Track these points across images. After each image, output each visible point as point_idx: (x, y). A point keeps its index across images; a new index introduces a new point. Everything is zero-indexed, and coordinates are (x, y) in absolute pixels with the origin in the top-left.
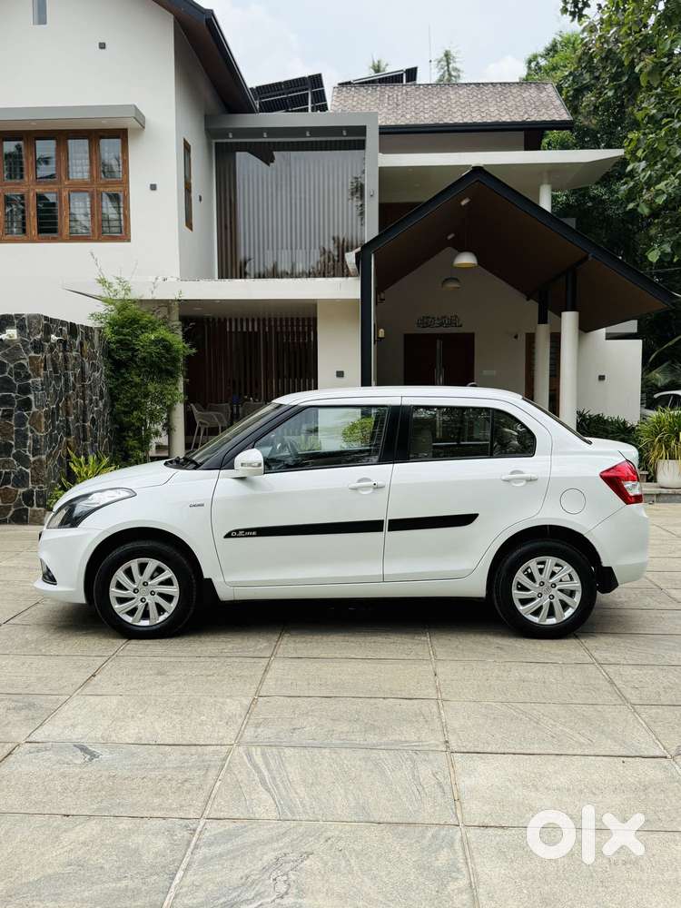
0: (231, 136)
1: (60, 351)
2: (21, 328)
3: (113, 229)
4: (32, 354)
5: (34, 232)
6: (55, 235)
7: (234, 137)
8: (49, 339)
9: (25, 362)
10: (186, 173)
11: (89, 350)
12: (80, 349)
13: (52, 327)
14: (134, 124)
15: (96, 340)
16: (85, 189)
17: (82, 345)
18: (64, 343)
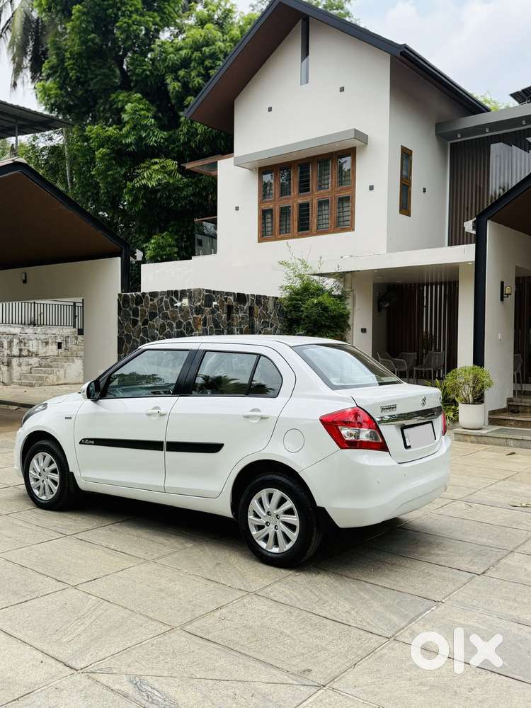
0: (459, 136)
1: (223, 314)
2: (190, 298)
3: (343, 223)
4: (195, 316)
5: (296, 231)
6: (307, 232)
7: (463, 136)
8: (210, 306)
9: (191, 321)
10: (404, 173)
11: (261, 311)
12: (248, 312)
13: (214, 296)
14: (357, 143)
15: (271, 305)
16: (327, 197)
17: (251, 309)
18: (230, 308)
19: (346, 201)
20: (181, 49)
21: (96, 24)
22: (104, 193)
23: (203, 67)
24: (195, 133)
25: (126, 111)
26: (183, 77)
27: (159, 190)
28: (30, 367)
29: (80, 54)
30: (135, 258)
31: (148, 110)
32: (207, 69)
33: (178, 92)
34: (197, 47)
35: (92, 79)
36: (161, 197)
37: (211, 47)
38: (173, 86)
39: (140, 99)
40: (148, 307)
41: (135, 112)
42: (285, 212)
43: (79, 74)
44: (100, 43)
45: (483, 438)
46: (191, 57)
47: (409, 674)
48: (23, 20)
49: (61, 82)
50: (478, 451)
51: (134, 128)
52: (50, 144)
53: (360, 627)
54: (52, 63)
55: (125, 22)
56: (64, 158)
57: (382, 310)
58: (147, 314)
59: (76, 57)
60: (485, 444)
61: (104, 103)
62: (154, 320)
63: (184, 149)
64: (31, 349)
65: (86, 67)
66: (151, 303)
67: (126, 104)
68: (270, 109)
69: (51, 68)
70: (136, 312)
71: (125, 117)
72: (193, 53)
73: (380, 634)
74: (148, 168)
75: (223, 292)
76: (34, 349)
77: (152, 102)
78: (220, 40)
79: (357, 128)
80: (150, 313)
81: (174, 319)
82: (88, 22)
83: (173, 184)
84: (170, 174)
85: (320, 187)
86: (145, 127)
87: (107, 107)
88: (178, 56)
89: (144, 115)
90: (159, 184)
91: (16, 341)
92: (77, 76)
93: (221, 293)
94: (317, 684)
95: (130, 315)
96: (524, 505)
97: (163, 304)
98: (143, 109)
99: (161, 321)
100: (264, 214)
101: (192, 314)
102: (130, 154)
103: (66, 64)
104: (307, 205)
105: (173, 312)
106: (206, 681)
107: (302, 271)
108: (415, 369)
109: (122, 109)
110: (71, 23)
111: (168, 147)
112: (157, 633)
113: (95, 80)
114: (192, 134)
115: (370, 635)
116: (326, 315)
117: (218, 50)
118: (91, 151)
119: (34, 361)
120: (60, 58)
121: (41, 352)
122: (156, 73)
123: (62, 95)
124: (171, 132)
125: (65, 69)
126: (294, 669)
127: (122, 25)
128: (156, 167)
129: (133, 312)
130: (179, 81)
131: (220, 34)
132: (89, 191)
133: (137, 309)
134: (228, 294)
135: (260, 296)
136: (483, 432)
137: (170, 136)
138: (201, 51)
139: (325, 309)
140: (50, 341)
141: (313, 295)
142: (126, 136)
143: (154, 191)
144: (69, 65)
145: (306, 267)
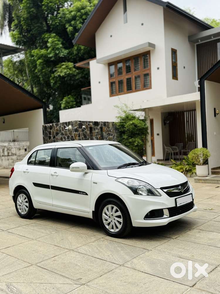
0: (200, 41)
1: (88, 131)
2: (72, 125)
3: (146, 86)
5: (126, 90)
6: (131, 91)
7: (201, 41)
8: (81, 128)
9: (73, 135)
10: (174, 60)
11: (106, 129)
12: (100, 129)
13: (83, 124)
14: (150, 49)
15: (111, 125)
16: (139, 74)
17: (101, 128)
18: (91, 128)
19: (147, 75)
20: (72, 11)
21: (34, 4)
22: (42, 80)
23: (82, 19)
24: (80, 50)
25: (49, 42)
26: (74, 24)
27: (65, 77)
28: (13, 160)
29: (27, 18)
30: (49, 108)
31: (59, 41)
32: (84, 20)
33: (71, 31)
34: (78, 10)
35: (33, 29)
36: (67, 80)
37: (85, 10)
38: (70, 29)
39: (55, 36)
40: (55, 130)
41: (53, 42)
42: (121, 82)
43: (27, 27)
44: (36, 12)
45: (207, 181)
46: (76, 15)
47: (122, 278)
48: (3, 5)
49: (20, 31)
50: (203, 187)
51: (53, 49)
52: (18, 59)
53: (111, 261)
54: (15, 23)
55: (46, 2)
56: (25, 65)
57: (166, 124)
58: (55, 133)
59: (25, 19)
60: (208, 183)
61: (40, 39)
62: (58, 136)
63: (76, 57)
64: (13, 152)
65: (30, 23)
66: (56, 128)
67: (49, 39)
68: (111, 36)
69: (15, 25)
70: (50, 133)
71: (49, 45)
72: (77, 13)
73: (118, 263)
74: (60, 67)
75: (87, 121)
76: (14, 152)
77: (60, 37)
78: (88, 6)
79: (150, 42)
80: (56, 133)
81: (66, 135)
82: (30, 3)
83: (72, 74)
84: (70, 69)
85: (135, 70)
86: (58, 49)
87: (41, 41)
88: (70, 15)
89: (57, 43)
90: (66, 74)
91: (6, 149)
92: (27, 28)
93: (86, 122)
94: (81, 284)
95: (48, 134)
96: (210, 209)
97: (61, 128)
98: (56, 41)
99: (61, 136)
100: (112, 84)
101: (74, 132)
102: (52, 61)
103: (21, 23)
104: (130, 78)
105: (66, 132)
106: (37, 284)
107: (125, 109)
108: (182, 151)
109: (47, 42)
110: (23, 5)
111: (69, 57)
112: (25, 267)
113: (35, 29)
114: (79, 50)
115: (113, 264)
116: (137, 129)
117: (88, 11)
118: (35, 61)
119: (14, 157)
120: (19, 21)
121: (18, 153)
122: (61, 24)
123: (20, 37)
124: (70, 50)
125: (21, 25)
126: (75, 278)
127: (45, 3)
128: (64, 67)
129: (49, 133)
130: (72, 26)
131: (89, 3)
132: (35, 79)
133: (50, 131)
134: (89, 122)
135: (105, 122)
136: (207, 178)
137: (70, 52)
138: (80, 12)
139: (136, 126)
140: (21, 148)
141: (130, 120)
142: (50, 53)
143: (63, 77)
144: (23, 23)
145: (127, 107)
